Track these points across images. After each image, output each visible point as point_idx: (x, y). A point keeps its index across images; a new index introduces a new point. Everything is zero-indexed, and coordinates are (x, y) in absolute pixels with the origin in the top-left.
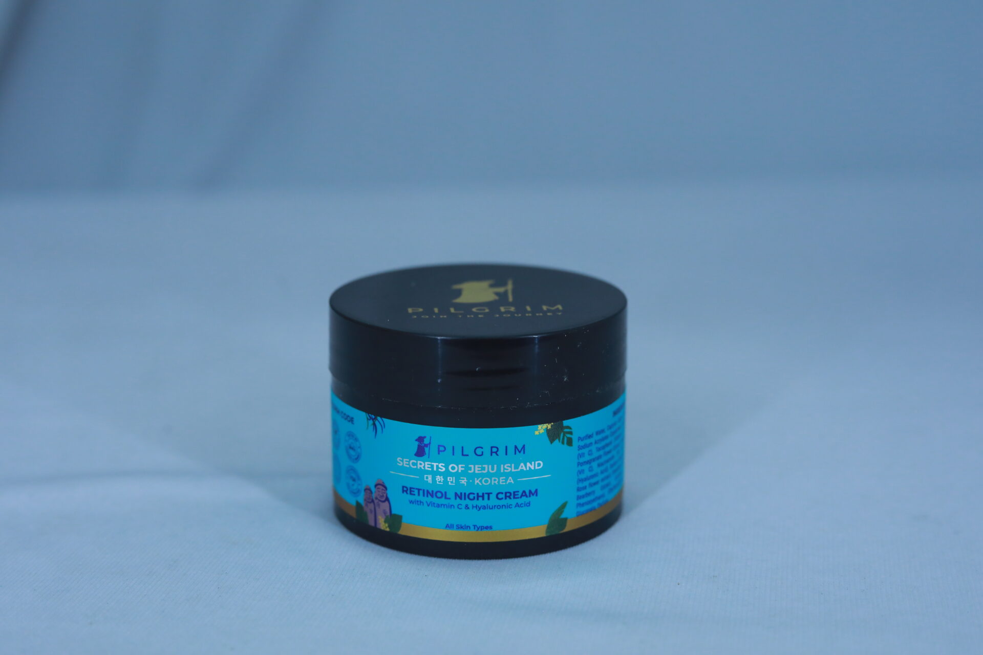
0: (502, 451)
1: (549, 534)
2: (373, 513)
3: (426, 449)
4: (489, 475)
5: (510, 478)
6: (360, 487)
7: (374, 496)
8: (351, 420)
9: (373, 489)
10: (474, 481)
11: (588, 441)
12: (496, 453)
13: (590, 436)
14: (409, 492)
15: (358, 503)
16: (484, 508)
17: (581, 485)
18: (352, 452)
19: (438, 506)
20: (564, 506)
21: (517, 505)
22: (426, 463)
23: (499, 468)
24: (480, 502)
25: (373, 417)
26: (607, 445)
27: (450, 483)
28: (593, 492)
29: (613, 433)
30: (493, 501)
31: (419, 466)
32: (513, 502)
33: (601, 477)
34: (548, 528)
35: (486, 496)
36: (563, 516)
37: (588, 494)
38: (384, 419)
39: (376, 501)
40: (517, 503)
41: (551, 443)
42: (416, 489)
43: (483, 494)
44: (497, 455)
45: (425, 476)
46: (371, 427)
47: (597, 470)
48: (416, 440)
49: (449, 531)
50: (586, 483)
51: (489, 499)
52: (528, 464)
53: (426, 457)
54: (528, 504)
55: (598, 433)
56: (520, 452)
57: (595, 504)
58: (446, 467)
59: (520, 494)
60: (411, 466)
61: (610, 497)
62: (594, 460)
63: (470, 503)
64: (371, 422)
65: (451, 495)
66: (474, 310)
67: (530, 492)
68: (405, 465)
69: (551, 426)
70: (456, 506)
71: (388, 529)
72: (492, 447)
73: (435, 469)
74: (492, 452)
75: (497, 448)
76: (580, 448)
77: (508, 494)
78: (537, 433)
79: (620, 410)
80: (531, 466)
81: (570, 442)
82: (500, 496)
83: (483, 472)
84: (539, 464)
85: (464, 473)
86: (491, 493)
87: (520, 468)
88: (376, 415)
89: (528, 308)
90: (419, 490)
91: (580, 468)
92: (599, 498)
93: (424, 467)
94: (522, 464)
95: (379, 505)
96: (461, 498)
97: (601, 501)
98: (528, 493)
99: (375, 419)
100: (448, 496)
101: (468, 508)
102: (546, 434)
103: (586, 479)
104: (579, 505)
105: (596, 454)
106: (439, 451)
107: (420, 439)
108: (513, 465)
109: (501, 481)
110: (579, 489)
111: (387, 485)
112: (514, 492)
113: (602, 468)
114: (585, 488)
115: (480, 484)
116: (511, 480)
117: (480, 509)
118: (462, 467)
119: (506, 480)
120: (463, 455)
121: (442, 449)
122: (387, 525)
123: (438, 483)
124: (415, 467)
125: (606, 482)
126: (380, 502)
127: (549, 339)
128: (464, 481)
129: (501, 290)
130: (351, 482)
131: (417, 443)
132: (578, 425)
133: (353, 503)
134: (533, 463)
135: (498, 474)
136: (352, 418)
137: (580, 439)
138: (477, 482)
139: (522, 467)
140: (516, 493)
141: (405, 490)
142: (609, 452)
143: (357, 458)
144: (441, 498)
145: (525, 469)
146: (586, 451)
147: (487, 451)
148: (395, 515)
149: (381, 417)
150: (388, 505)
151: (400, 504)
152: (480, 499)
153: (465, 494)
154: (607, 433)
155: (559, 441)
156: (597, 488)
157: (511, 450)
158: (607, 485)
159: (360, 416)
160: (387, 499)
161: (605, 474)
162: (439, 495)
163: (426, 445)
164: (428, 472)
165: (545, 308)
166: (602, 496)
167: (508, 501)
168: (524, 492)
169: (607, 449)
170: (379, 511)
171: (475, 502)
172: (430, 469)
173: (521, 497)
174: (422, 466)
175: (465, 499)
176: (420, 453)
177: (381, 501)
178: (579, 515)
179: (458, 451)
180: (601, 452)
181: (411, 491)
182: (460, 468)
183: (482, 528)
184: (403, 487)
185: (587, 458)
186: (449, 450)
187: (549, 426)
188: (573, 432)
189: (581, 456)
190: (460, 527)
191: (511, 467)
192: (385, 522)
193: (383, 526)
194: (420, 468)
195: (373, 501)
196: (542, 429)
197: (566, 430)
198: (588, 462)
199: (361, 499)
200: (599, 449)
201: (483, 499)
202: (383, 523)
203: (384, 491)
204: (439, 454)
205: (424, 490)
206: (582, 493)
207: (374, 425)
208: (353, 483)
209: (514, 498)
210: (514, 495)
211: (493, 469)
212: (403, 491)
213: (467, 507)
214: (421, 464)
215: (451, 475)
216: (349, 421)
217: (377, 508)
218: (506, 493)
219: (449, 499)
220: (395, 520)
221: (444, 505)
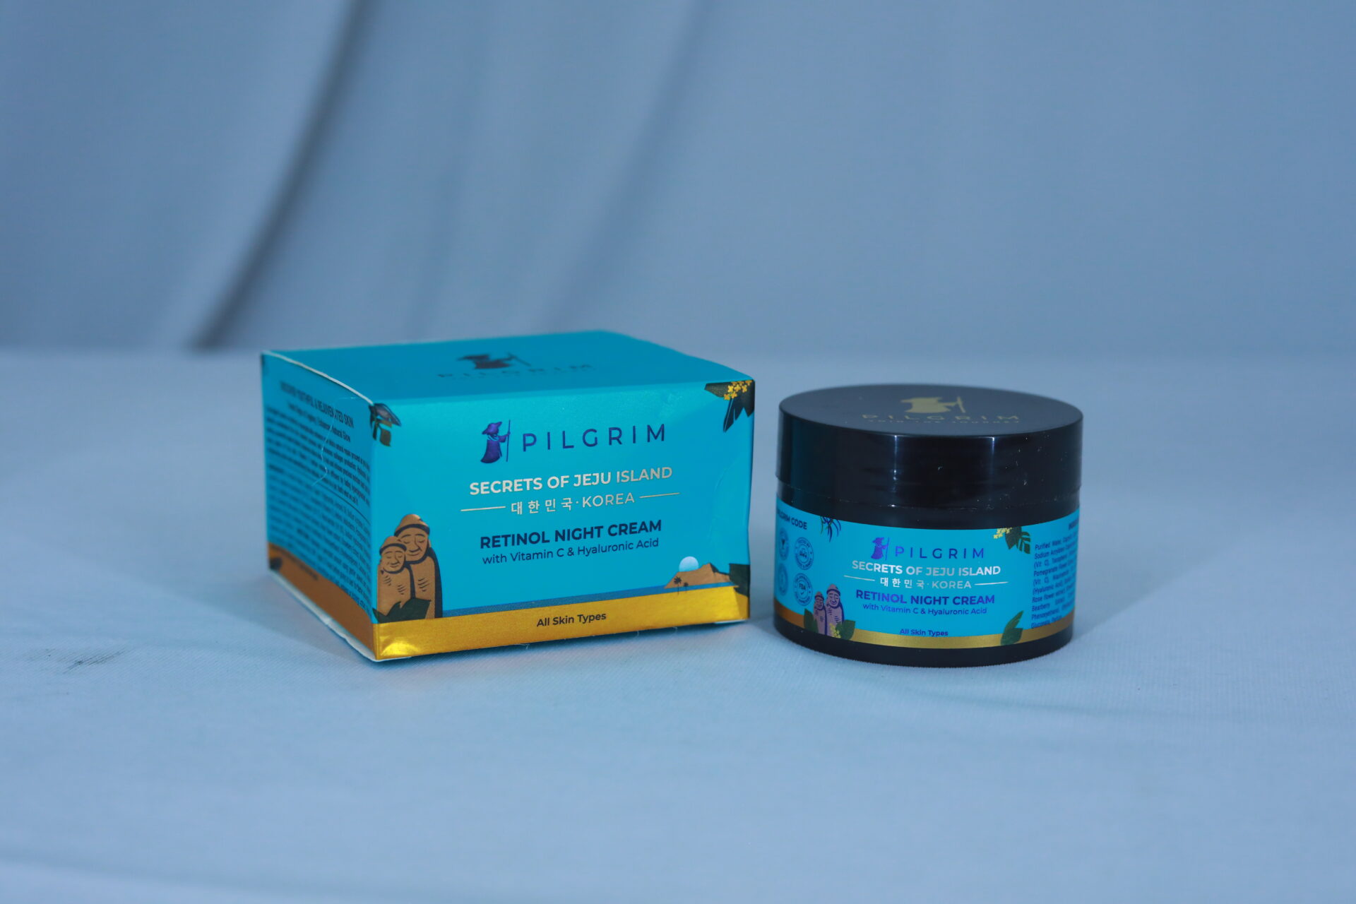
0: (960, 554)
1: (1003, 645)
2: (824, 621)
3: (884, 551)
4: (947, 579)
5: (968, 582)
6: (810, 595)
7: (825, 603)
8: (804, 525)
9: (825, 596)
10: (931, 585)
11: (1044, 550)
12: (954, 555)
13: (1047, 546)
14: (863, 596)
15: (807, 612)
16: (941, 612)
17: (1037, 596)
18: (803, 559)
19: (894, 610)
20: (1019, 615)
21: (974, 611)
22: (883, 565)
23: (957, 571)
24: (937, 607)
25: (829, 519)
26: (1063, 558)
27: (906, 587)
28: (1048, 605)
29: (1069, 547)
30: (950, 606)
31: (875, 569)
32: (970, 607)
33: (1055, 591)
34: (1003, 637)
35: (943, 600)
36: (1019, 626)
37: (1044, 606)
38: (840, 521)
39: (827, 608)
40: (974, 609)
41: (1010, 548)
42: (872, 593)
43: (940, 598)
44: (956, 557)
45: (882, 579)
46: (826, 531)
47: (1053, 582)
48: (874, 542)
49: (903, 637)
50: (1042, 595)
51: (945, 603)
52: (986, 569)
53: (883, 558)
54: (985, 611)
55: (1056, 543)
56: (978, 556)
57: (1050, 618)
58: (904, 569)
59: (977, 599)
60: (868, 569)
61: (1063, 613)
62: (1050, 571)
63: (926, 607)
64: (826, 525)
65: (907, 598)
66: (929, 418)
67: (987, 598)
68: (860, 568)
69: (1010, 531)
70: (912, 611)
71: (839, 637)
72: (951, 550)
73: (892, 572)
74: (950, 555)
75: (955, 550)
76: (1037, 556)
77: (965, 599)
78: (995, 537)
79: (1074, 525)
80: (989, 571)
81: (1027, 550)
82: (957, 601)
83: (942, 575)
84: (997, 570)
85: (922, 576)
86: (948, 597)
87: (978, 573)
88: (832, 517)
89: (984, 418)
90: (874, 593)
91: (1036, 578)
92: (1053, 612)
93: (881, 570)
94: (980, 568)
95: (830, 612)
96: (917, 602)
97: (1055, 616)
98: (984, 600)
99: (831, 521)
100: (904, 600)
101: (924, 613)
102: (1004, 538)
103: (1041, 590)
104: (1035, 616)
105: (1052, 565)
106: (897, 553)
107: (878, 541)
108: (971, 569)
109: (958, 585)
110: (1035, 600)
111: (840, 590)
112: (971, 597)
113: (1058, 581)
114: (1040, 599)
115: (937, 588)
116: (968, 585)
117: (936, 614)
118: (920, 570)
119: (964, 584)
120: (921, 557)
121: (900, 550)
122: (838, 632)
123: (894, 586)
124: (871, 570)
125: (1060, 597)
126: (832, 609)
127: (1008, 442)
128: (921, 585)
129: (952, 404)
130: (800, 591)
131: (874, 545)
132: (1037, 532)
133: (802, 613)
134: (991, 568)
135: (956, 578)
136: (805, 523)
137: (1037, 547)
138: (934, 585)
139: (980, 571)
140: (973, 599)
141: (859, 594)
142: (1064, 566)
143: (809, 565)
144: (897, 601)
145: (983, 574)
146: (1042, 560)
147: (946, 553)
148: (848, 621)
149: (837, 520)
150: (841, 611)
151: (853, 609)
152: (937, 603)
153: (922, 597)
154: (1063, 545)
155: (1017, 546)
156: (1052, 601)
157: (970, 553)
158: (1061, 600)
159: (814, 520)
160: (840, 605)
161: (1060, 588)
162: (895, 598)
163: (883, 547)
164: (884, 575)
165: (1000, 418)
166: (1057, 611)
167: (965, 607)
168: (981, 597)
169: (1063, 562)
170: (830, 618)
171: (931, 607)
172: (887, 572)
173: (978, 603)
174: (878, 569)
175: (921, 603)
176: (877, 555)
177: (833, 607)
178: (1035, 627)
179: (916, 553)
180: (1057, 564)
181: (865, 595)
182: (918, 571)
183: (938, 634)
184: (858, 591)
185: (1043, 568)
186: (907, 551)
187: (1008, 531)
188: (1032, 540)
189: (1037, 565)
190: (915, 632)
191: (969, 571)
192: (836, 629)
193: (834, 633)
194: (877, 570)
195: (824, 608)
196: (1000, 533)
197: (1024, 536)
198: (1044, 573)
199: (811, 607)
200: (1055, 561)
201: (940, 603)
202: (835, 631)
203: (836, 597)
204: (896, 555)
205: (879, 594)
206: (1038, 604)
207: (830, 528)
208: (802, 591)
209: (971, 603)
210: (971, 600)
211: (950, 572)
212: (858, 595)
213: (923, 612)
214: (877, 567)
215: (909, 577)
216: (801, 527)
217: (828, 615)
218: (963, 598)
219: (906, 602)
220: (847, 626)
221: (900, 609)
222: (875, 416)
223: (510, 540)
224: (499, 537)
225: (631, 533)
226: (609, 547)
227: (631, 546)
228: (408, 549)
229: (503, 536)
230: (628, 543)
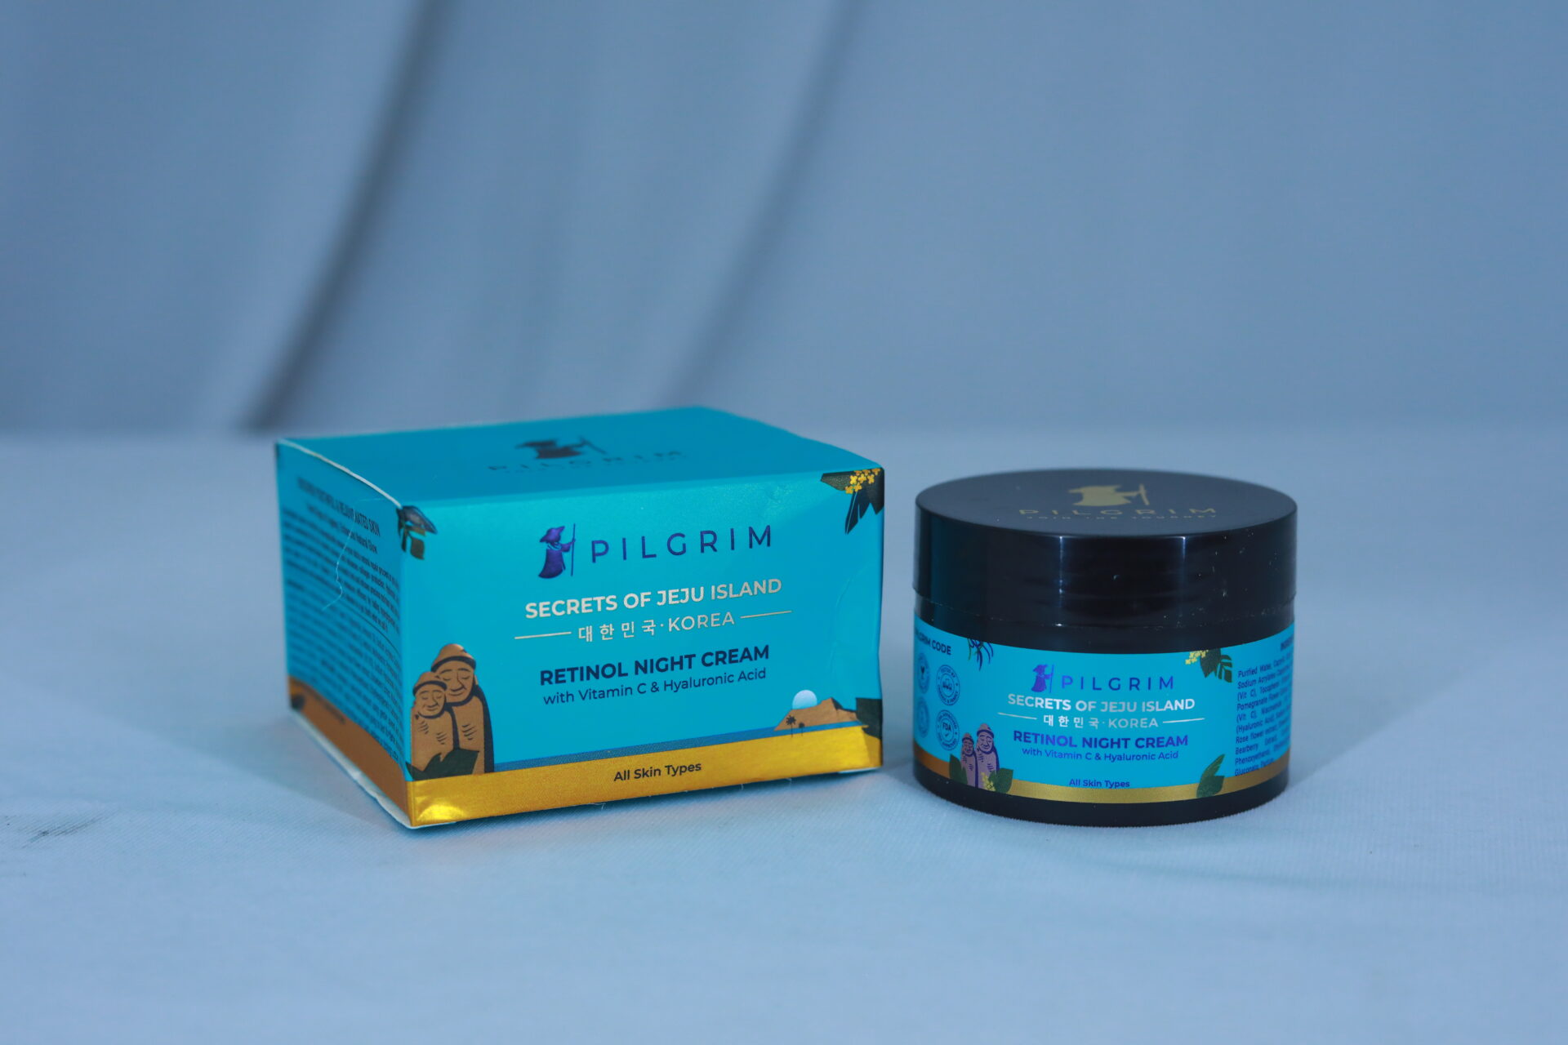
0: (1144, 684)
1: (1200, 796)
2: (974, 770)
3: (1047, 682)
4: (1127, 715)
5: (1154, 720)
6: (956, 737)
7: (975, 746)
8: (948, 650)
9: (975, 738)
10: (1107, 724)
11: (1251, 678)
12: (1136, 686)
13: (1253, 672)
14: (1022, 738)
15: (953, 758)
16: (1120, 758)
17: (1242, 735)
18: (946, 692)
19: (1061, 756)
20: (1220, 760)
21: (1162, 756)
22: (1047, 700)
23: (1139, 706)
24: (1115, 751)
25: (978, 642)
26: (1274, 686)
27: (1076, 726)
28: (1256, 746)
29: (1281, 672)
30: (1132, 749)
31: (1037, 704)
32: (1157, 751)
33: (1265, 727)
34: (1200, 788)
35: (1122, 743)
36: (1219, 773)
37: (1250, 748)
38: (992, 645)
39: (978, 753)
40: (1162, 753)
41: (1206, 676)
42: (1033, 734)
43: (1119, 740)
44: (1138, 689)
45: (1045, 716)
46: (975, 657)
47: (1261, 717)
48: (1034, 670)
49: (1071, 789)
50: (1247, 733)
51: (1126, 747)
52: (1177, 702)
53: (1046, 692)
54: (1176, 755)
55: (1263, 668)
56: (1166, 686)
57: (1258, 762)
58: (1073, 704)
59: (1165, 740)
60: (1027, 704)
61: (1275, 756)
62: (1257, 703)
63: (1102, 752)
64: (975, 650)
65: (1078, 741)
66: (1103, 512)
67: (1178, 738)
68: (1018, 703)
69: (1206, 654)
70: (1084, 755)
71: (993, 789)
72: (1131, 679)
73: (1058, 707)
74: (1131, 686)
75: (1138, 680)
76: (1241, 685)
77: (1150, 741)
78: (1188, 662)
79: (1287, 644)
80: (1180, 705)
81: (1228, 678)
82: (1141, 743)
83: (1120, 711)
84: (1190, 704)
85: (1096, 713)
86: (1129, 739)
87: (1166, 707)
88: (982, 640)
89: (1172, 511)
90: (1036, 735)
91: (1241, 712)
92: (1262, 754)
93: (1044, 705)
94: (1169, 702)
95: (982, 758)
96: (1090, 745)
97: (1264, 759)
98: (1175, 740)
99: (981, 645)
100: (1074, 743)
101: (1100, 758)
102: (1199, 665)
103: (1247, 728)
104: (1238, 761)
105: (1260, 696)
106: (1064, 684)
107: (1040, 669)
108: (1157, 703)
109: (1142, 723)
110: (1238, 740)
111: (993, 730)
112: (1158, 739)
113: (1267, 715)
114: (1246, 739)
115: (1116, 727)
116: (1154, 723)
117: (1114, 759)
118: (1093, 704)
119: (1149, 721)
120: (1094, 689)
121: (1067, 680)
122: (992, 784)
123: (1061, 725)
124: (1032, 705)
125: (1271, 735)
126: (984, 754)
127: (1203, 542)
128: (1094, 723)
129: (1133, 494)
130: (944, 731)
131: (1036, 674)
132: (1240, 655)
133: (948, 760)
134: (1182, 701)
135: (1139, 714)
136: (949, 647)
137: (1240, 673)
138: (1111, 723)
139: (1169, 705)
140: (1161, 740)
141: (1018, 736)
142: (1276, 696)
143: (954, 699)
144: (1064, 745)
145: (1172, 709)
146: (1248, 690)
147: (1125, 684)
148: (1003, 769)
149: (988, 643)
150: (995, 756)
151: (1010, 754)
152: (1115, 746)
153: (1096, 739)
154: (1274, 670)
155: (1216, 673)
156: (1260, 741)
157: (1155, 683)
158: (1273, 739)
159: (959, 644)
160: (994, 749)
161: (1271, 725)
162: (1062, 741)
163: (1047, 677)
164: (1048, 712)
165: (1193, 511)
166: (1267, 752)
167: (1151, 750)
168: (1171, 738)
169: (1274, 691)
170: (982, 766)
171: (1108, 751)
172: (1052, 708)
173: (1166, 746)
174: (1041, 704)
175: (1096, 746)
176: (1039, 687)
177: (985, 752)
178: (1238, 774)
179: (1088, 684)
180: (1267, 695)
181: (1025, 737)
182: (1090, 706)
183: (1117, 785)
184: (1015, 732)
185: (1249, 700)
186: (1077, 682)
187: (1204, 654)
188: (1233, 665)
189: (1242, 696)
190: (1088, 783)
191: (1155, 705)
192: (990, 780)
193: (987, 784)
194: (1039, 706)
195: (974, 753)
196: (1194, 657)
197: (1224, 661)
198: (1250, 705)
199: (957, 753)
200: (1264, 690)
201: (1119, 747)
202: (988, 782)
203: (989, 739)
204: (1063, 687)
205: (1042, 736)
207: (979, 653)
208: (947, 732)
209: (1158, 746)
210: (1158, 742)
211: (1132, 708)
212: (1015, 738)
213: (1098, 757)
214: (1039, 701)
215: (1079, 714)
216: (944, 652)
217: (979, 762)
218: (1148, 739)
219: (1076, 746)
220: (1003, 776)
221: (1068, 755)
222: (1036, 512)
223: (577, 674)
224: (563, 670)
225: (731, 662)
226: (704, 680)
227: (731, 679)
228: (449, 688)
229: (568, 670)
230: (727, 675)
